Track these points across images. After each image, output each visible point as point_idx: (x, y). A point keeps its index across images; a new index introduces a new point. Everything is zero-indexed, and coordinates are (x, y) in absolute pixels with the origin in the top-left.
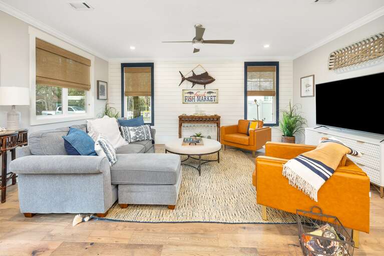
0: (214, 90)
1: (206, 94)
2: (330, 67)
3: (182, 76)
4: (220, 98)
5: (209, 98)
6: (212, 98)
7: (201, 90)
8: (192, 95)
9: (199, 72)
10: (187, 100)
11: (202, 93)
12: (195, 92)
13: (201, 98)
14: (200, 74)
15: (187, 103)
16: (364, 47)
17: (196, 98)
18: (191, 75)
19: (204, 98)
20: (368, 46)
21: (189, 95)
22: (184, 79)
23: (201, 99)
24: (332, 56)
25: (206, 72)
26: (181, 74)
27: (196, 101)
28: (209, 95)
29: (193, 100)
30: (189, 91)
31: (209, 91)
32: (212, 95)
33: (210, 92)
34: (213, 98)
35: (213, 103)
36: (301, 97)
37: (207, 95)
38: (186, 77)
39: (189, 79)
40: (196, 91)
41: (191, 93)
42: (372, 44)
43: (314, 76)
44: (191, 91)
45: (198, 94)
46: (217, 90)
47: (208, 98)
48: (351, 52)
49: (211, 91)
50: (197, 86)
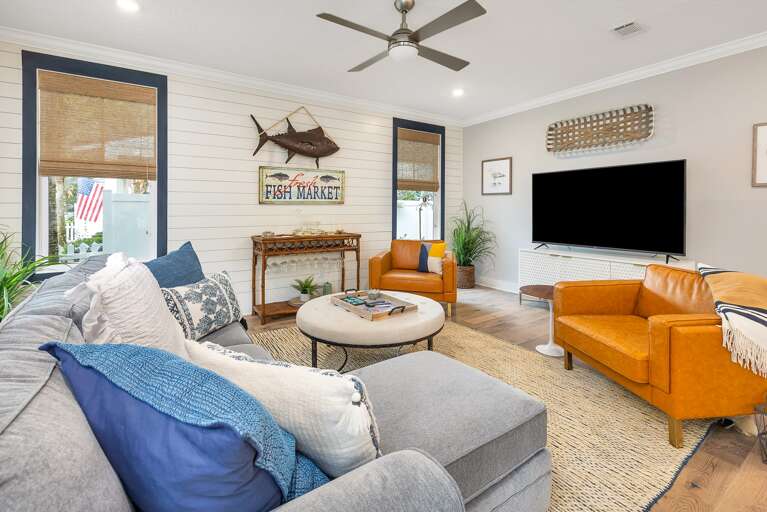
0: (336, 172)
1: (318, 180)
2: (549, 147)
3: (260, 129)
4: (348, 191)
5: (326, 191)
6: (330, 193)
7: (307, 170)
8: (286, 182)
9: (302, 125)
10: (271, 196)
11: (308, 178)
12: (292, 175)
13: (307, 190)
14: (306, 130)
15: (272, 203)
16: (608, 122)
17: (294, 189)
18: (283, 129)
19: (312, 191)
20: (615, 120)
21: (276, 182)
22: (264, 139)
23: (307, 194)
24: (551, 129)
25: (320, 128)
26: (256, 123)
27: (294, 199)
28: (324, 184)
29: (288, 195)
30: (278, 172)
31: (324, 174)
32: (332, 183)
33: (326, 178)
34: (334, 191)
35: (334, 203)
36: (483, 194)
37: (320, 184)
38: (270, 134)
39: (278, 140)
40: (296, 173)
41: (281, 176)
42: (622, 119)
43: (511, 159)
44: (284, 172)
45: (300, 179)
46: (343, 172)
47: (322, 192)
48: (585, 126)
49: (329, 174)
50: (297, 160)
